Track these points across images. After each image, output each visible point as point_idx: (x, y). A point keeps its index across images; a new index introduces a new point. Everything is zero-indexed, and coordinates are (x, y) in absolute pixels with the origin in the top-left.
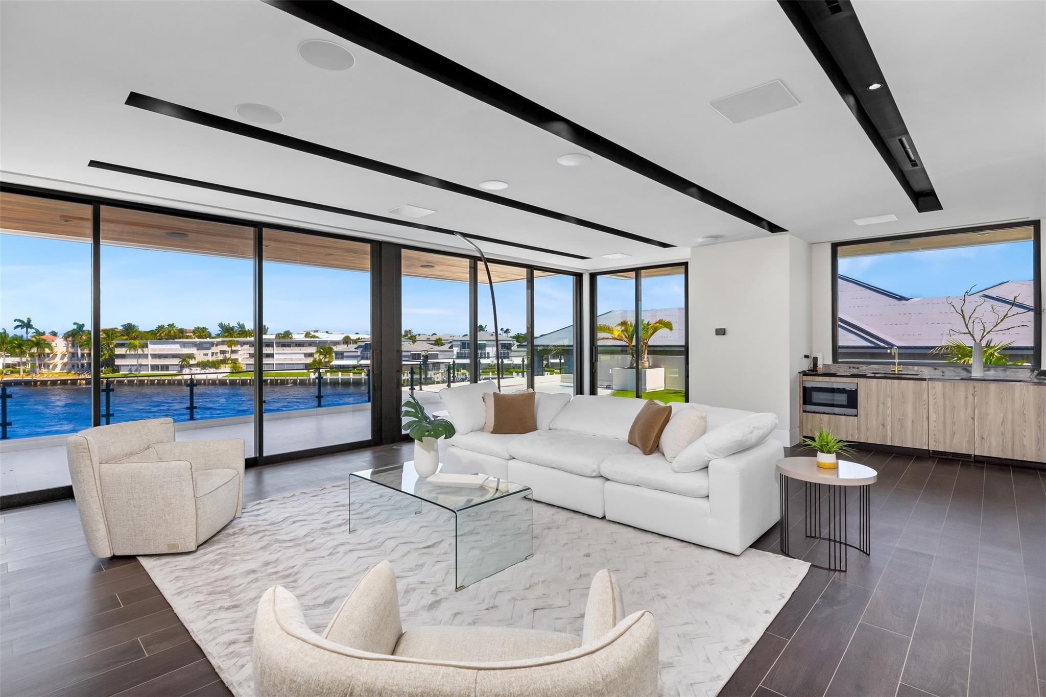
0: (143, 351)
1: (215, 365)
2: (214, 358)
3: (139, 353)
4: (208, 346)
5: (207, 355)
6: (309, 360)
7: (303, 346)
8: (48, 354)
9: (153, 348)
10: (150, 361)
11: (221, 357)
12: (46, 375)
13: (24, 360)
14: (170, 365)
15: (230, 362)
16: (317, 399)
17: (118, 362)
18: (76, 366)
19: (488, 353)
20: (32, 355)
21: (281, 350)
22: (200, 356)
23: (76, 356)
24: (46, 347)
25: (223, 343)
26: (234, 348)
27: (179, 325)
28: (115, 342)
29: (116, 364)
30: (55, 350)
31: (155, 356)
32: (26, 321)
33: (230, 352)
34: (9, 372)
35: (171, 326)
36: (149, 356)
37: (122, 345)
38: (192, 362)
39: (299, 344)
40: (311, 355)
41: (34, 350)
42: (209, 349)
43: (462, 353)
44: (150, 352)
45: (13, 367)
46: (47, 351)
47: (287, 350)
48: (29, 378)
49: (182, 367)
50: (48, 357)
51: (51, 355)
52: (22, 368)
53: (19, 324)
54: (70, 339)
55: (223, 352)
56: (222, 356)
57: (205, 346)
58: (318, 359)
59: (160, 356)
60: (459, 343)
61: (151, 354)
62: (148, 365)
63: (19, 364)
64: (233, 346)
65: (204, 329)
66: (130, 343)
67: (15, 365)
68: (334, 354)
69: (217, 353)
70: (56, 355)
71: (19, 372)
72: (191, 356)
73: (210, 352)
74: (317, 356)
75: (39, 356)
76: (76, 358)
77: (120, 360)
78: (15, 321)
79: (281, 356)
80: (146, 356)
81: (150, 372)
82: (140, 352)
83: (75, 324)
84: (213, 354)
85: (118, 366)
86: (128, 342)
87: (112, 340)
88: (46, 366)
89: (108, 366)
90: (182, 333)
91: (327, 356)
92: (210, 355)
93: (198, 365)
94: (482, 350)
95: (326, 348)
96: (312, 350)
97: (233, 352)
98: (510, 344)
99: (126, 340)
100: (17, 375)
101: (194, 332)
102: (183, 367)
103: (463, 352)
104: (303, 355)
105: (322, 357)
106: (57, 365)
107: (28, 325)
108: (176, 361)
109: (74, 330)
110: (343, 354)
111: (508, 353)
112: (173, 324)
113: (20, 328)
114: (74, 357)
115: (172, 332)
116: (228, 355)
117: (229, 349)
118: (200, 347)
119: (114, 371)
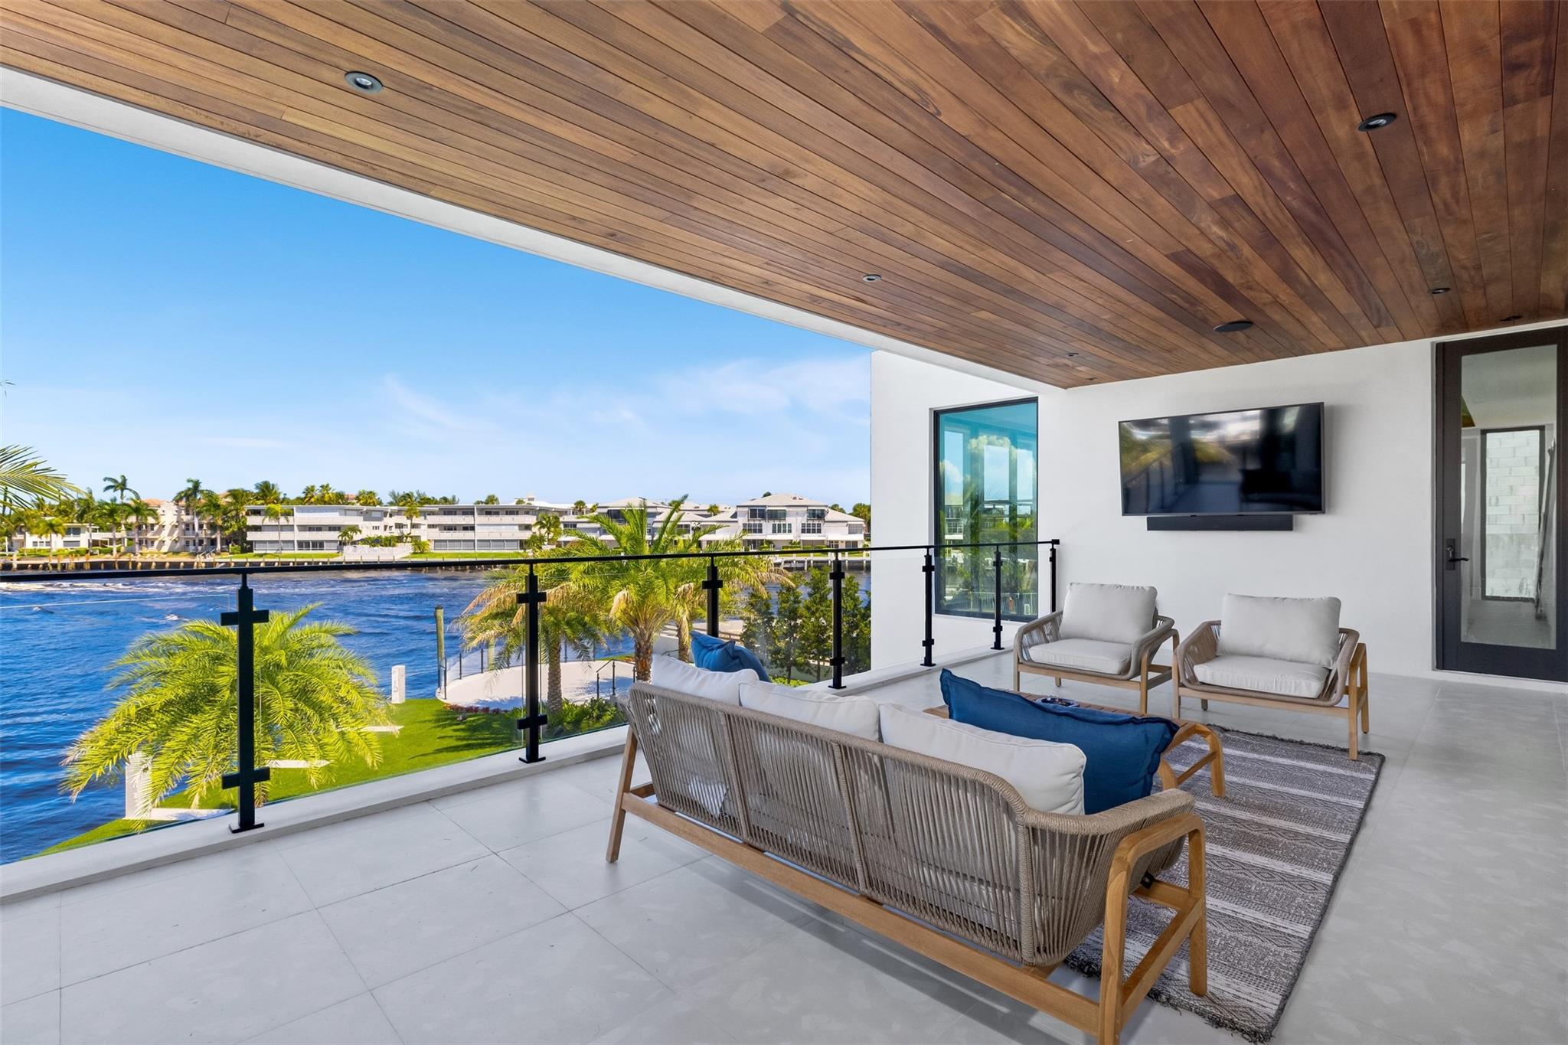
0: (288, 521)
1: (389, 542)
2: (387, 534)
3: (281, 524)
4: (378, 515)
5: (377, 528)
6: (526, 535)
7: (517, 514)
8: (152, 525)
9: (300, 518)
10: (298, 536)
11: (396, 533)
12: (149, 556)
13: (118, 535)
14: (327, 541)
15: (409, 539)
16: (539, 591)
17: (251, 536)
18: (191, 543)
19: (790, 525)
20: (129, 528)
21: (484, 519)
22: (368, 529)
23: (191, 527)
24: (148, 515)
25: (399, 513)
26: (415, 520)
27: (336, 488)
28: (247, 507)
29: (248, 539)
30: (162, 520)
31: (304, 528)
32: (120, 481)
33: (409, 526)
34: (98, 552)
35: (325, 487)
36: (296, 528)
37: (257, 512)
38: (357, 537)
39: (511, 512)
40: (528, 527)
41: (132, 519)
42: (379, 519)
43: (750, 525)
44: (295, 524)
45: (103, 546)
46: (151, 520)
47: (494, 519)
48: (124, 559)
49: (342, 544)
50: (152, 529)
51: (156, 528)
52: (115, 547)
53: (111, 484)
54: (183, 503)
55: (399, 526)
56: (398, 530)
57: (374, 515)
58: (538, 533)
59: (311, 528)
60: (746, 509)
61: (298, 526)
62: (293, 541)
63: (111, 541)
64: (414, 518)
65: (371, 494)
66: (269, 508)
67: (106, 542)
68: (562, 526)
69: (391, 527)
70: (164, 526)
71: (111, 552)
72: (355, 529)
73: (381, 524)
74: (535, 529)
75: (140, 527)
76: (191, 531)
77: (254, 533)
78: (105, 479)
79: (486, 529)
80: (291, 528)
81: (297, 552)
82: (283, 521)
83: (189, 481)
84: (386, 527)
85: (251, 543)
86: (265, 507)
87: (242, 504)
88: (149, 543)
89: (236, 542)
90: (341, 498)
91: (552, 529)
92: (382, 528)
93: (365, 541)
94: (780, 520)
95: (549, 519)
96: (531, 520)
97: (414, 526)
98: (823, 510)
99: (263, 504)
100: (108, 556)
101: (357, 498)
102: (345, 544)
103: (752, 522)
104: (517, 527)
105: (544, 531)
106: (164, 542)
107: (122, 486)
108: (335, 535)
109: (189, 489)
110: (575, 526)
111: (819, 525)
112: (328, 485)
113: (112, 490)
114: (188, 529)
115: (326, 495)
116: (406, 531)
117: (408, 522)
118: (367, 516)
119: (244, 551)
